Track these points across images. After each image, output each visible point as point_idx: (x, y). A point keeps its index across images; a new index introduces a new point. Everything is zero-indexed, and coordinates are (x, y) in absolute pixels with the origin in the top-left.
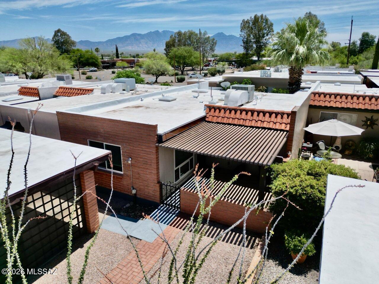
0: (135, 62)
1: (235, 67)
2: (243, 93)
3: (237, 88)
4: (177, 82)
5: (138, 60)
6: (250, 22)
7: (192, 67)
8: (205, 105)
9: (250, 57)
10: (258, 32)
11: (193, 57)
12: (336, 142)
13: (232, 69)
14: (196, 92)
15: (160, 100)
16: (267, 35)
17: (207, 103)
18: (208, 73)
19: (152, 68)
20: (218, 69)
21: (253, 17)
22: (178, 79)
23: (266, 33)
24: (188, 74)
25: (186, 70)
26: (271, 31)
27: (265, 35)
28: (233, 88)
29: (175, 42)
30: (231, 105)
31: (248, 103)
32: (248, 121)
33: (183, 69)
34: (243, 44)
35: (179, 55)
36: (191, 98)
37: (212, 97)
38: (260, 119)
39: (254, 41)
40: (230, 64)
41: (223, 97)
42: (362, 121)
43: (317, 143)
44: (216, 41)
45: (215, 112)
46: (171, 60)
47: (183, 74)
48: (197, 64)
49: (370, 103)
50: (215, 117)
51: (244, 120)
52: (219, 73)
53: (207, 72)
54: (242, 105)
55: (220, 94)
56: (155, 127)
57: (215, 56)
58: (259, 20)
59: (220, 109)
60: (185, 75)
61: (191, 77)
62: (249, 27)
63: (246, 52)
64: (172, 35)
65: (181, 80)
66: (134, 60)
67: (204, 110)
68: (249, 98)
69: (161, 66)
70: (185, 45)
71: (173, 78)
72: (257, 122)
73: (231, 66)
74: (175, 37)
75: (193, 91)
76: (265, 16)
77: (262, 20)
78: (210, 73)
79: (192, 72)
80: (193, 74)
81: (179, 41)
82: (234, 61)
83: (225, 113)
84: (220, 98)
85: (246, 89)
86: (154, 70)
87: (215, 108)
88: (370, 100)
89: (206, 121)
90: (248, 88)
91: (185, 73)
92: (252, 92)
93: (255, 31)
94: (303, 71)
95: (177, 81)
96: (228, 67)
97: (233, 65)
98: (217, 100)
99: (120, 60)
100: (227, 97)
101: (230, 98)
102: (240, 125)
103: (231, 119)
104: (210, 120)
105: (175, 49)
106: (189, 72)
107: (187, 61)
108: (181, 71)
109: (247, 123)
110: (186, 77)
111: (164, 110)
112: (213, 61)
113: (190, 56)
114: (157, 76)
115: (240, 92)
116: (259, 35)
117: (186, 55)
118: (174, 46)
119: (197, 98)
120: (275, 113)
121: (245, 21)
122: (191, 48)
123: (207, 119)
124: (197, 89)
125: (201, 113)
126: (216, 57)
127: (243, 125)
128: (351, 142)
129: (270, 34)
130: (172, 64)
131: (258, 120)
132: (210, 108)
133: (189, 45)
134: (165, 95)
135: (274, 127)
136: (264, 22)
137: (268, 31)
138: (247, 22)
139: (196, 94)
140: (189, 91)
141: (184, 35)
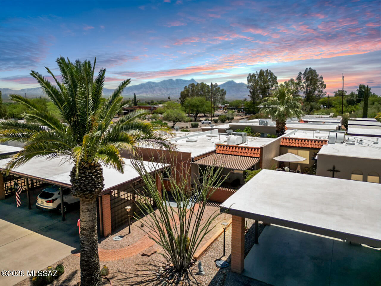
0: (152, 109)
1: (244, 113)
2: (238, 138)
3: (235, 135)
4: (191, 128)
5: (154, 107)
6: (256, 76)
7: (204, 114)
8: (215, 144)
9: (257, 106)
10: (264, 84)
11: (205, 106)
12: (298, 168)
13: (240, 115)
14: (210, 136)
15: (187, 141)
16: (272, 87)
17: (217, 143)
18: (218, 120)
19: (171, 116)
20: (227, 116)
21: (258, 72)
22: (192, 125)
23: (271, 84)
24: (200, 120)
25: (198, 117)
26: (275, 83)
27: (270, 87)
28: (233, 134)
29: (189, 92)
30: (230, 144)
31: (242, 143)
32: (239, 153)
33: (196, 116)
34: (250, 95)
35: (193, 104)
36: (206, 140)
37: (220, 139)
38: (246, 152)
39: (261, 92)
40: (240, 111)
41: (226, 139)
42: (312, 155)
43: (284, 168)
44: (225, 91)
45: (221, 148)
46: (186, 109)
47: (196, 121)
48: (209, 112)
49: (315, 144)
50: (221, 151)
51: (237, 152)
52: (228, 120)
53: (217, 118)
54: (238, 144)
55: (225, 138)
56: (190, 154)
57: (225, 103)
58: (264, 74)
59: (224, 146)
60: (198, 121)
61: (203, 123)
62: (255, 80)
63: (253, 101)
64: (186, 86)
65: (195, 126)
66: (151, 107)
67: (215, 147)
68: (243, 141)
69: (179, 114)
70: (198, 95)
71: (188, 124)
72: (244, 153)
73: (240, 113)
74: (189, 88)
75: (207, 136)
76: (270, 71)
77: (267, 74)
78: (220, 120)
79: (204, 119)
80: (205, 121)
81: (193, 91)
82: (243, 109)
83: (227, 148)
84: (225, 140)
85: (241, 135)
86: (173, 118)
87: (221, 146)
88: (315, 142)
89: (216, 153)
90: (242, 134)
91: (198, 119)
92: (244, 137)
93: (261, 83)
94: (285, 123)
95: (192, 126)
96: (238, 113)
97: (242, 112)
98: (223, 142)
99: (138, 107)
100: (229, 139)
101: (230, 140)
102: (235, 155)
103: (230, 152)
104: (218, 152)
105: (189, 99)
106: (201, 119)
107: (200, 109)
108: (195, 117)
109: (239, 154)
110: (200, 124)
111: (191, 147)
112: (224, 107)
113: (203, 105)
114: (175, 122)
115: (236, 137)
116: (265, 86)
117: (199, 104)
118: (188, 96)
119: (210, 140)
120: (254, 148)
121: (252, 75)
122: (203, 98)
123: (216, 152)
124: (210, 134)
125: (213, 148)
126: (227, 103)
127: (237, 155)
128: (307, 168)
129: (275, 86)
130: (186, 112)
131: (245, 152)
132: (218, 145)
133: (201, 95)
134: (190, 138)
135: (253, 156)
136: (269, 76)
137: (272, 83)
138: (253, 75)
139: (209, 138)
140: (205, 136)
141: (197, 86)
